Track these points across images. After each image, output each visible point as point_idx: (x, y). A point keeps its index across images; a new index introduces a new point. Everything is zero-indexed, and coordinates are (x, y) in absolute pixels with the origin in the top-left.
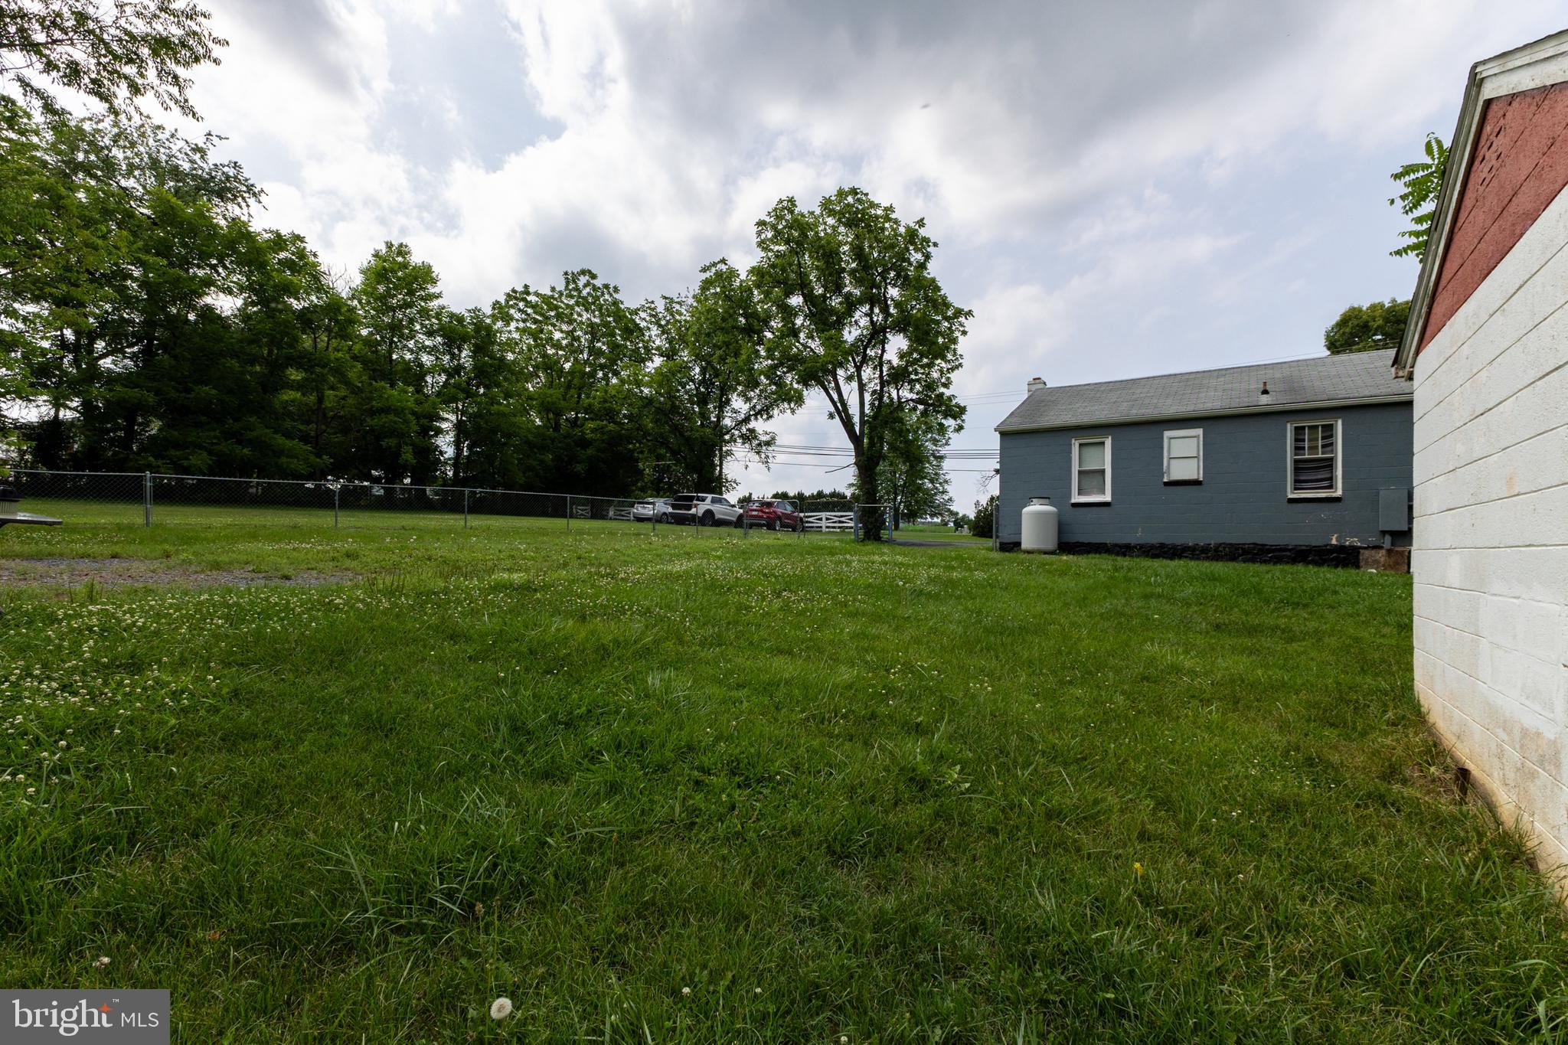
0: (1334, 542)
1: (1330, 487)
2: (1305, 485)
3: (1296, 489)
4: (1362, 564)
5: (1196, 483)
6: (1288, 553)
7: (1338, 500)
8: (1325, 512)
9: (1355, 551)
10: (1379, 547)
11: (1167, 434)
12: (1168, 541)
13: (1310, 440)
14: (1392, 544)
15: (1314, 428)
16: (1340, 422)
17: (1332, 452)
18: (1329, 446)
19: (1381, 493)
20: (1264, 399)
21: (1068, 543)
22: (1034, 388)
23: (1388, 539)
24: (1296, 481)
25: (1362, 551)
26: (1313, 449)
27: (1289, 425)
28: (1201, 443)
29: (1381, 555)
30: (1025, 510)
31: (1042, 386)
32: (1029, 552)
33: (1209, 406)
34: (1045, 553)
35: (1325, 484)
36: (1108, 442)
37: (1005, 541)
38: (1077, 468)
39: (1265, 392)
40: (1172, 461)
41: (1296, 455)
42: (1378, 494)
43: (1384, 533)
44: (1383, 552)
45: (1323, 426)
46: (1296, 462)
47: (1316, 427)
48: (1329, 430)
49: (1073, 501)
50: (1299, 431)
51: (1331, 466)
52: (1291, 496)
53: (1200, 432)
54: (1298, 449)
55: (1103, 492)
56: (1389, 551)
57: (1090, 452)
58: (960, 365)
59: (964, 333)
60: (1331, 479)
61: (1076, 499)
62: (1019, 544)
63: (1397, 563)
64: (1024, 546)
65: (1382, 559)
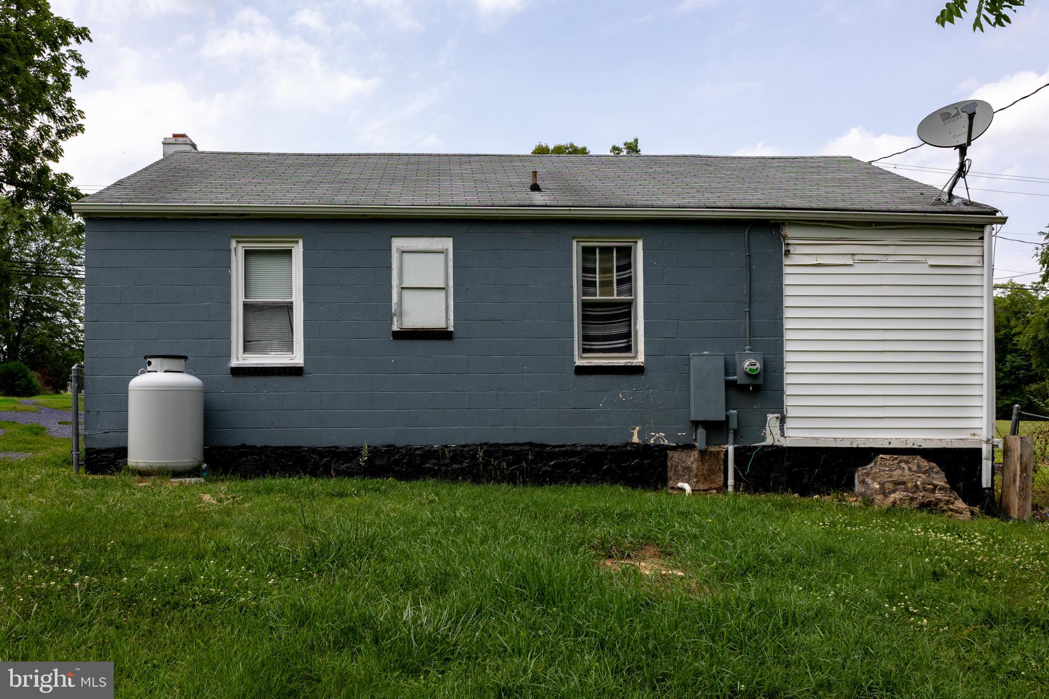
0: (635, 439)
1: (628, 349)
2: (597, 345)
3: (585, 351)
4: (670, 474)
5: (442, 335)
6: (576, 459)
7: (637, 370)
8: (623, 389)
9: (661, 451)
10: (689, 447)
11: (398, 243)
12: (400, 443)
13: (603, 271)
14: (708, 443)
15: (606, 251)
16: (640, 244)
17: (629, 291)
18: (626, 282)
19: (694, 362)
20: (538, 198)
21: (225, 448)
22: (172, 149)
23: (701, 432)
24: (586, 338)
25: (670, 453)
26: (607, 284)
27: (574, 243)
28: (451, 264)
29: (692, 459)
30: (139, 382)
31: (188, 148)
32: (143, 473)
33: (460, 199)
34: (177, 473)
35: (621, 343)
36: (298, 251)
37: (98, 446)
38: (242, 299)
39: (535, 188)
40: (406, 294)
41: (584, 294)
42: (688, 364)
43: (696, 424)
44: (695, 454)
45: (619, 249)
46: (585, 305)
47: (610, 249)
48: (626, 253)
49: (234, 363)
50: (588, 252)
51: (628, 315)
52: (579, 362)
53: (447, 243)
54: (588, 284)
55: (290, 348)
56: (703, 453)
57: (266, 269)
58: (80, 128)
59: (82, 72)
60: (628, 335)
61: (240, 359)
62: (123, 452)
63: (711, 472)
64: (136, 457)
65: (694, 466)
